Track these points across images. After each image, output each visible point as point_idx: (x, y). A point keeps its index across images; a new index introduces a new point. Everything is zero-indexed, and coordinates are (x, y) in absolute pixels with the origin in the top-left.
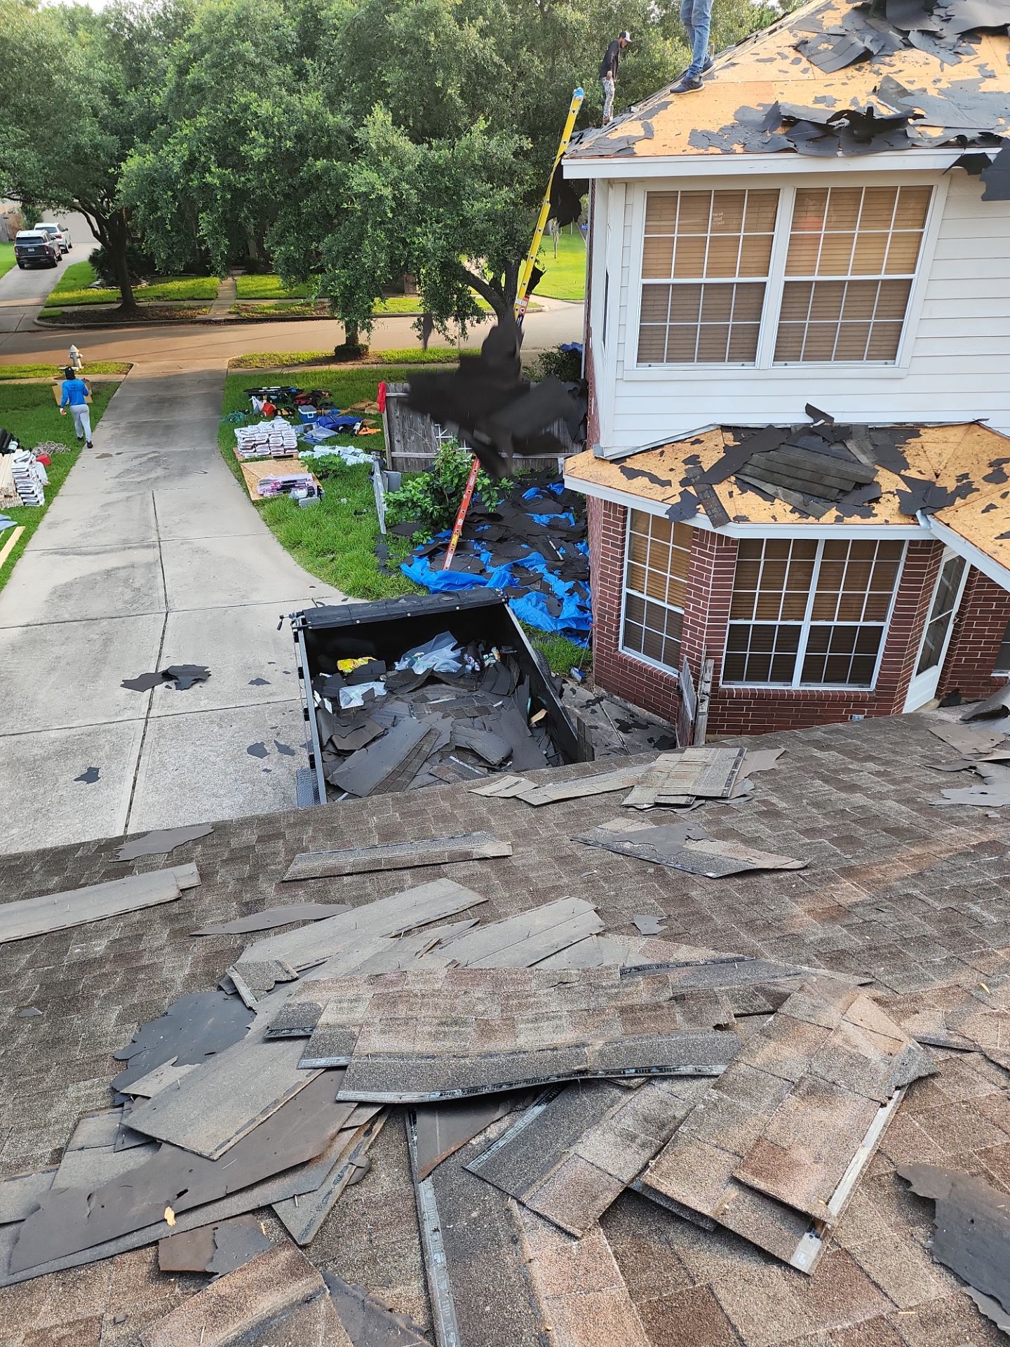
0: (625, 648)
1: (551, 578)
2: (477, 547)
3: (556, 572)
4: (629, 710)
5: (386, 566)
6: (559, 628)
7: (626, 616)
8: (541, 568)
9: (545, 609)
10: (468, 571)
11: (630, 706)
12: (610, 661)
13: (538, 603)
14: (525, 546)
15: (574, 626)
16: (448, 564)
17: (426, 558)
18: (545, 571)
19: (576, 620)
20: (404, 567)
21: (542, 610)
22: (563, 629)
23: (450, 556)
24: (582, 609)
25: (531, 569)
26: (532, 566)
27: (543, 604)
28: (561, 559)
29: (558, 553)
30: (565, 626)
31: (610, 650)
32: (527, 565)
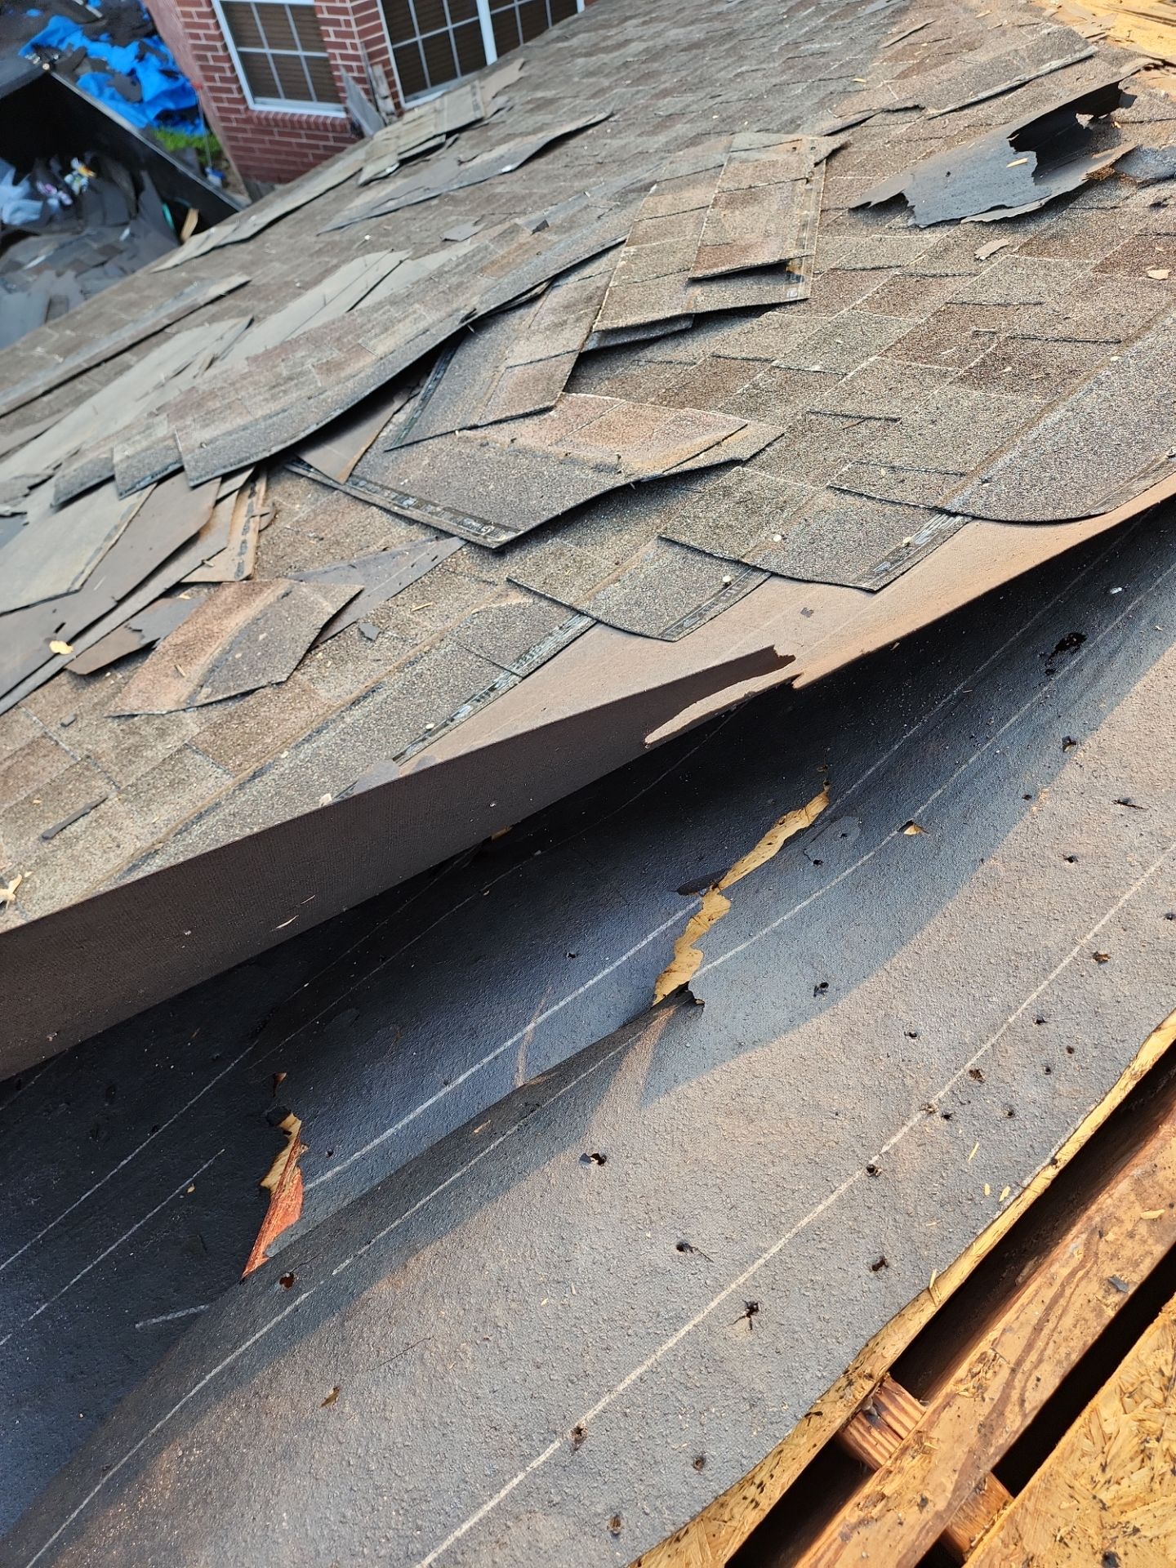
0: (259, 99)
1: (100, 50)
3: (104, 37)
6: (152, 115)
7: (238, 42)
8: (77, 40)
9: (118, 96)
12: (244, 131)
13: (101, 90)
14: (34, 13)
15: (171, 106)
18: (86, 42)
19: (170, 94)
21: (112, 97)
22: (158, 117)
24: (170, 74)
25: (63, 47)
26: (61, 41)
27: (108, 91)
28: (99, 15)
29: (90, 8)
30: (158, 110)
31: (238, 111)
32: (53, 41)
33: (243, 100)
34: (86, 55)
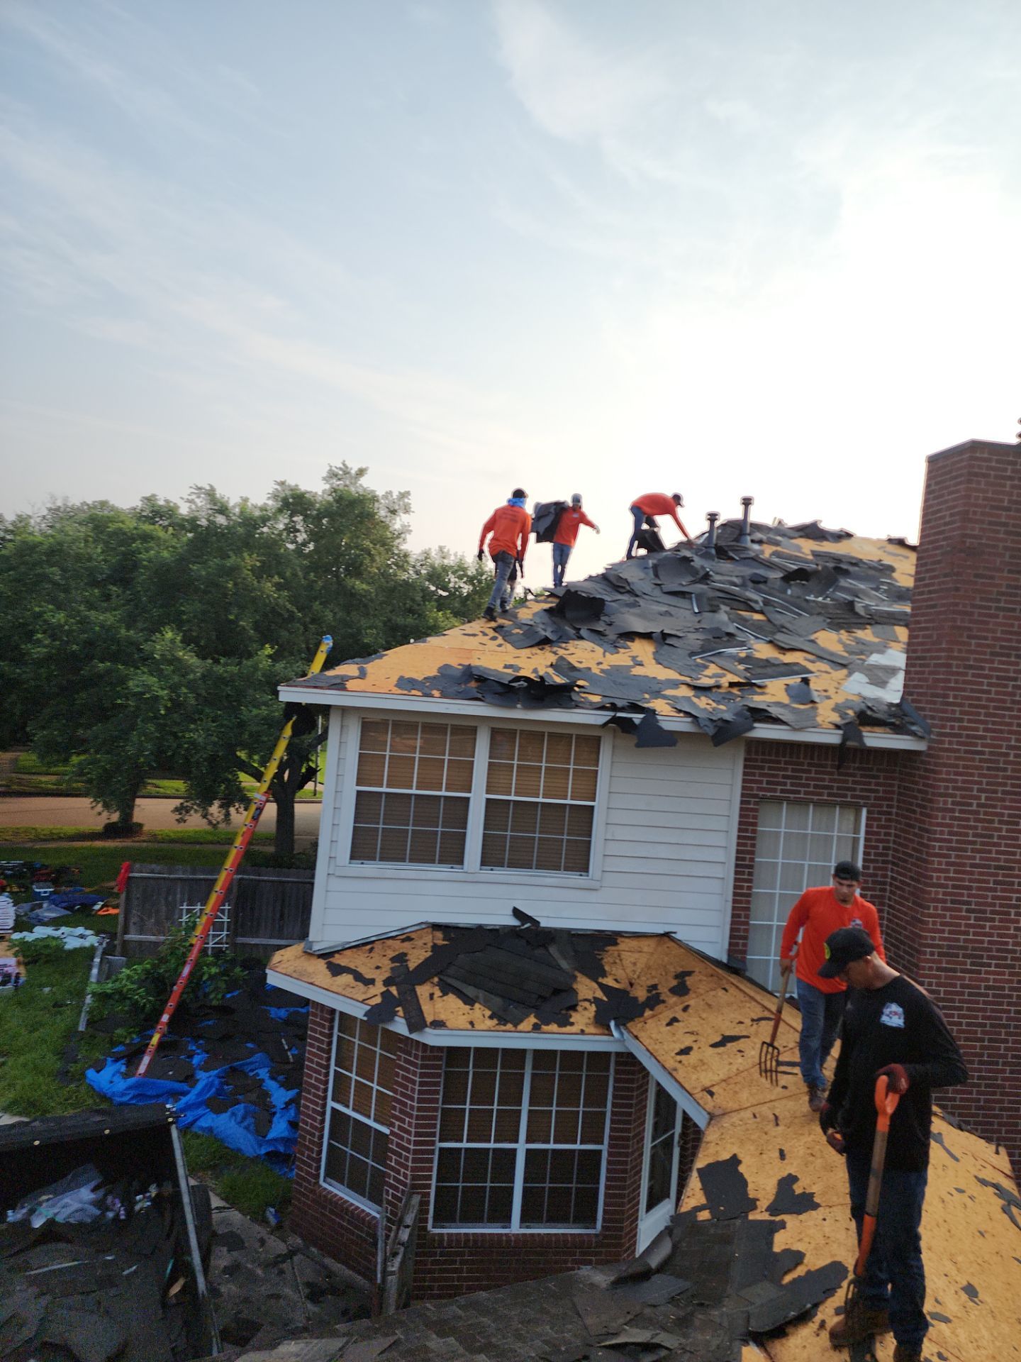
0: (329, 1180)
1: (271, 1085)
2: (192, 1047)
3: (281, 1078)
4: (325, 1267)
5: (68, 1072)
6: (263, 1151)
7: (331, 1137)
8: (263, 1073)
9: (252, 1127)
10: (169, 1078)
11: (328, 1261)
12: (307, 1197)
13: (244, 1118)
14: (250, 1045)
15: (282, 1149)
16: (142, 1069)
17: (123, 1061)
18: (267, 1077)
19: (286, 1141)
20: (91, 1073)
21: (247, 1128)
22: (268, 1154)
23: (146, 1060)
24: (293, 1125)
25: (250, 1074)
26: (252, 1070)
27: (250, 1120)
28: (292, 1060)
29: (289, 1053)
30: (270, 1149)
31: (309, 1182)
32: (247, 1069)
33: (318, 1176)
34: (260, 1086)
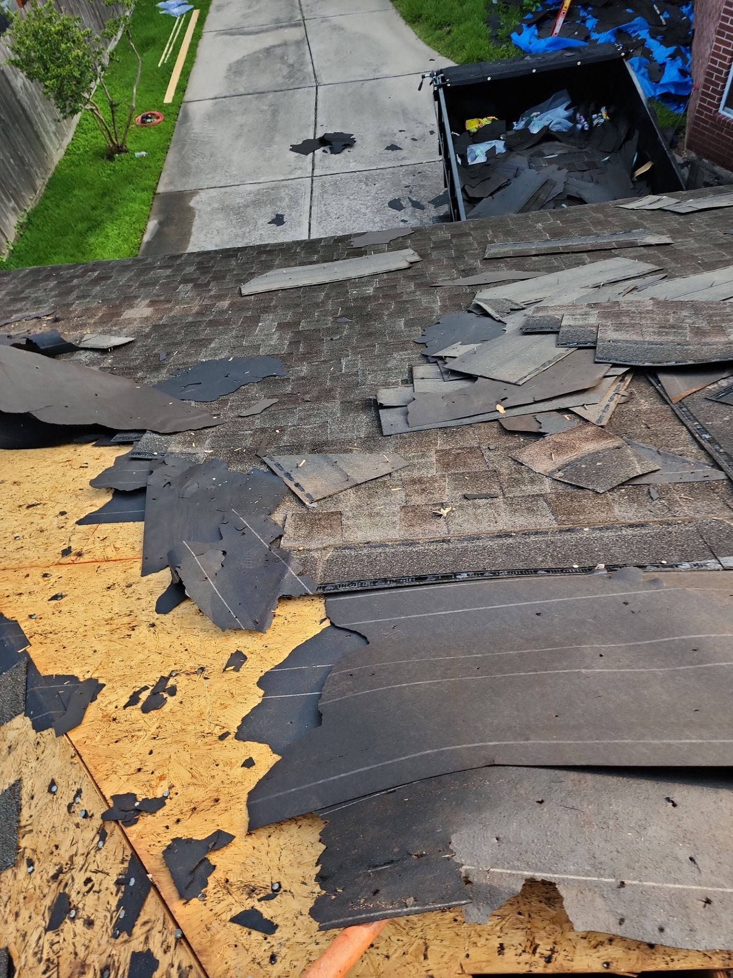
0: (727, 109)
1: (653, 44)
2: (582, 13)
3: (659, 37)
4: (715, 173)
5: (497, 35)
6: (658, 93)
8: (644, 34)
9: (647, 75)
10: (576, 37)
11: (717, 168)
12: (707, 123)
13: (640, 68)
14: (630, 11)
15: (673, 91)
16: (557, 29)
17: (534, 26)
18: (647, 37)
19: (676, 85)
20: (514, 36)
21: (643, 75)
22: (662, 95)
23: (560, 21)
24: (683, 73)
25: (633, 35)
26: (635, 32)
27: (643, 70)
28: (664, 23)
29: (661, 17)
30: (664, 91)
31: (710, 111)
32: (630, 30)
33: (718, 106)
34: (643, 45)
